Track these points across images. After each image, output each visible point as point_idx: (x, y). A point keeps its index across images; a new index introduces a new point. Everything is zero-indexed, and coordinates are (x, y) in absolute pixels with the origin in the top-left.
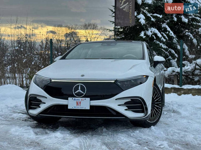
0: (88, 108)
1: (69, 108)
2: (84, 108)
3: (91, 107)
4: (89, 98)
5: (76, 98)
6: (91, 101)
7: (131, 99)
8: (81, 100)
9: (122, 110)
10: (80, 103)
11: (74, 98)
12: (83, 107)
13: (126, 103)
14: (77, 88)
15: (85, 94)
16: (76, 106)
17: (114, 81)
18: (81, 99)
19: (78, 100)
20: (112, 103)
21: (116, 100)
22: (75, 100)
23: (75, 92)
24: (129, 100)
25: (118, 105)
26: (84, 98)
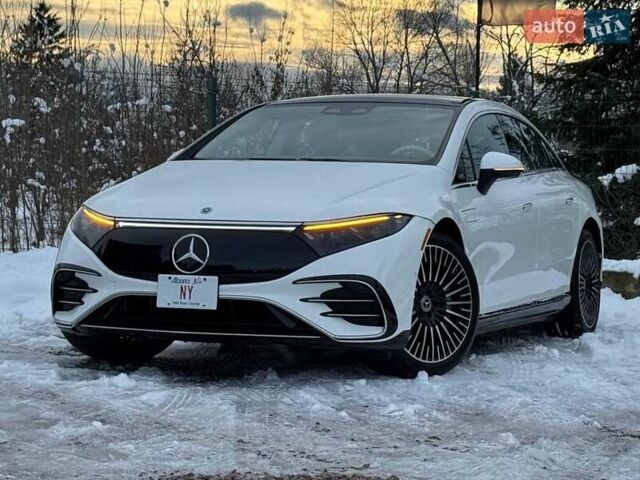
0: (213, 306)
1: (160, 304)
2: (201, 307)
3: (221, 302)
4: (216, 278)
5: (179, 277)
6: (222, 286)
7: (341, 283)
8: (192, 281)
9: (314, 315)
10: (190, 292)
11: (173, 276)
12: (198, 304)
13: (325, 295)
14: (184, 248)
15: (204, 263)
16: (179, 300)
17: (293, 229)
18: (192, 278)
19: (185, 281)
20: (283, 294)
21: (294, 283)
22: (176, 280)
23: (177, 257)
24: (336, 285)
25: (302, 300)
26: (202, 277)
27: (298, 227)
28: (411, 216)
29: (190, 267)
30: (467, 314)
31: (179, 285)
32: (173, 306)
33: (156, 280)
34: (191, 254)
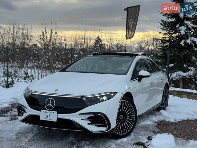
0: (55, 120)
1: (41, 119)
2: (52, 121)
3: (58, 119)
4: (57, 112)
5: (47, 111)
6: (58, 114)
7: (94, 115)
8: (50, 113)
9: (85, 124)
10: (49, 116)
11: (45, 111)
12: (51, 119)
13: (89, 118)
15: (54, 107)
16: (46, 118)
17: (80, 97)
20: (76, 117)
21: (79, 114)
22: (45, 112)
23: (46, 105)
24: (92, 115)
25: (82, 119)
26: (53, 112)
27: (82, 97)
28: (117, 93)
29: (50, 108)
30: (133, 119)
31: (46, 113)
32: (44, 120)
33: (40, 111)
34: (50, 104)
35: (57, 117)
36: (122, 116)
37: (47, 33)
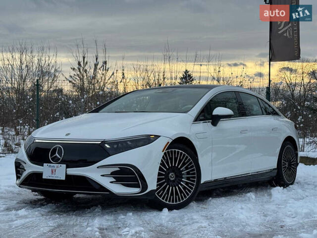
0: (63, 178)
1: (44, 177)
2: (59, 179)
3: (67, 176)
5: (52, 165)
6: (68, 169)
7: (119, 168)
8: (56, 167)
9: (107, 183)
10: (55, 171)
11: (49, 164)
12: (58, 177)
13: (112, 173)
14: (54, 152)
15: (61, 159)
16: (51, 175)
17: (100, 142)
18: (56, 165)
19: (53, 166)
20: (93, 173)
21: (98, 168)
22: (50, 166)
23: (51, 156)
25: (101, 176)
26: (60, 165)
27: (102, 142)
28: (160, 136)
29: (56, 160)
30: (194, 181)
31: (51, 168)
32: (48, 178)
33: (43, 166)
34: (57, 154)
35: (66, 173)
36: (172, 175)
37: (87, 63)
